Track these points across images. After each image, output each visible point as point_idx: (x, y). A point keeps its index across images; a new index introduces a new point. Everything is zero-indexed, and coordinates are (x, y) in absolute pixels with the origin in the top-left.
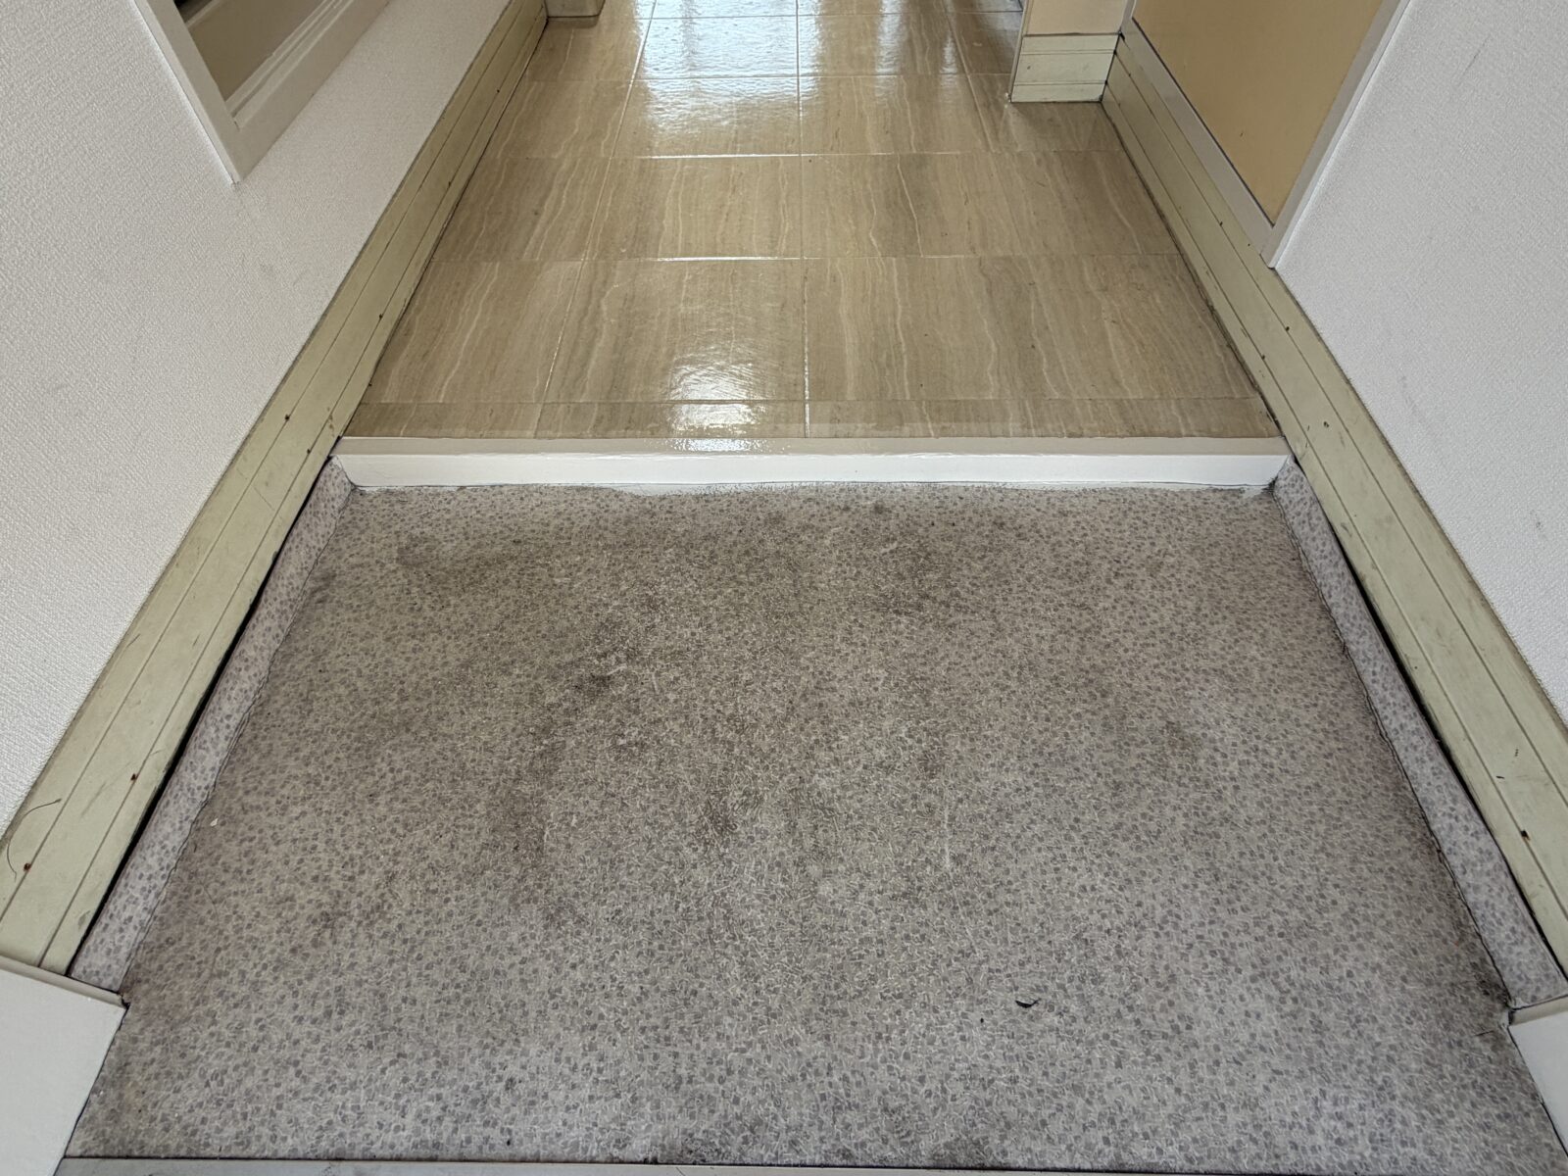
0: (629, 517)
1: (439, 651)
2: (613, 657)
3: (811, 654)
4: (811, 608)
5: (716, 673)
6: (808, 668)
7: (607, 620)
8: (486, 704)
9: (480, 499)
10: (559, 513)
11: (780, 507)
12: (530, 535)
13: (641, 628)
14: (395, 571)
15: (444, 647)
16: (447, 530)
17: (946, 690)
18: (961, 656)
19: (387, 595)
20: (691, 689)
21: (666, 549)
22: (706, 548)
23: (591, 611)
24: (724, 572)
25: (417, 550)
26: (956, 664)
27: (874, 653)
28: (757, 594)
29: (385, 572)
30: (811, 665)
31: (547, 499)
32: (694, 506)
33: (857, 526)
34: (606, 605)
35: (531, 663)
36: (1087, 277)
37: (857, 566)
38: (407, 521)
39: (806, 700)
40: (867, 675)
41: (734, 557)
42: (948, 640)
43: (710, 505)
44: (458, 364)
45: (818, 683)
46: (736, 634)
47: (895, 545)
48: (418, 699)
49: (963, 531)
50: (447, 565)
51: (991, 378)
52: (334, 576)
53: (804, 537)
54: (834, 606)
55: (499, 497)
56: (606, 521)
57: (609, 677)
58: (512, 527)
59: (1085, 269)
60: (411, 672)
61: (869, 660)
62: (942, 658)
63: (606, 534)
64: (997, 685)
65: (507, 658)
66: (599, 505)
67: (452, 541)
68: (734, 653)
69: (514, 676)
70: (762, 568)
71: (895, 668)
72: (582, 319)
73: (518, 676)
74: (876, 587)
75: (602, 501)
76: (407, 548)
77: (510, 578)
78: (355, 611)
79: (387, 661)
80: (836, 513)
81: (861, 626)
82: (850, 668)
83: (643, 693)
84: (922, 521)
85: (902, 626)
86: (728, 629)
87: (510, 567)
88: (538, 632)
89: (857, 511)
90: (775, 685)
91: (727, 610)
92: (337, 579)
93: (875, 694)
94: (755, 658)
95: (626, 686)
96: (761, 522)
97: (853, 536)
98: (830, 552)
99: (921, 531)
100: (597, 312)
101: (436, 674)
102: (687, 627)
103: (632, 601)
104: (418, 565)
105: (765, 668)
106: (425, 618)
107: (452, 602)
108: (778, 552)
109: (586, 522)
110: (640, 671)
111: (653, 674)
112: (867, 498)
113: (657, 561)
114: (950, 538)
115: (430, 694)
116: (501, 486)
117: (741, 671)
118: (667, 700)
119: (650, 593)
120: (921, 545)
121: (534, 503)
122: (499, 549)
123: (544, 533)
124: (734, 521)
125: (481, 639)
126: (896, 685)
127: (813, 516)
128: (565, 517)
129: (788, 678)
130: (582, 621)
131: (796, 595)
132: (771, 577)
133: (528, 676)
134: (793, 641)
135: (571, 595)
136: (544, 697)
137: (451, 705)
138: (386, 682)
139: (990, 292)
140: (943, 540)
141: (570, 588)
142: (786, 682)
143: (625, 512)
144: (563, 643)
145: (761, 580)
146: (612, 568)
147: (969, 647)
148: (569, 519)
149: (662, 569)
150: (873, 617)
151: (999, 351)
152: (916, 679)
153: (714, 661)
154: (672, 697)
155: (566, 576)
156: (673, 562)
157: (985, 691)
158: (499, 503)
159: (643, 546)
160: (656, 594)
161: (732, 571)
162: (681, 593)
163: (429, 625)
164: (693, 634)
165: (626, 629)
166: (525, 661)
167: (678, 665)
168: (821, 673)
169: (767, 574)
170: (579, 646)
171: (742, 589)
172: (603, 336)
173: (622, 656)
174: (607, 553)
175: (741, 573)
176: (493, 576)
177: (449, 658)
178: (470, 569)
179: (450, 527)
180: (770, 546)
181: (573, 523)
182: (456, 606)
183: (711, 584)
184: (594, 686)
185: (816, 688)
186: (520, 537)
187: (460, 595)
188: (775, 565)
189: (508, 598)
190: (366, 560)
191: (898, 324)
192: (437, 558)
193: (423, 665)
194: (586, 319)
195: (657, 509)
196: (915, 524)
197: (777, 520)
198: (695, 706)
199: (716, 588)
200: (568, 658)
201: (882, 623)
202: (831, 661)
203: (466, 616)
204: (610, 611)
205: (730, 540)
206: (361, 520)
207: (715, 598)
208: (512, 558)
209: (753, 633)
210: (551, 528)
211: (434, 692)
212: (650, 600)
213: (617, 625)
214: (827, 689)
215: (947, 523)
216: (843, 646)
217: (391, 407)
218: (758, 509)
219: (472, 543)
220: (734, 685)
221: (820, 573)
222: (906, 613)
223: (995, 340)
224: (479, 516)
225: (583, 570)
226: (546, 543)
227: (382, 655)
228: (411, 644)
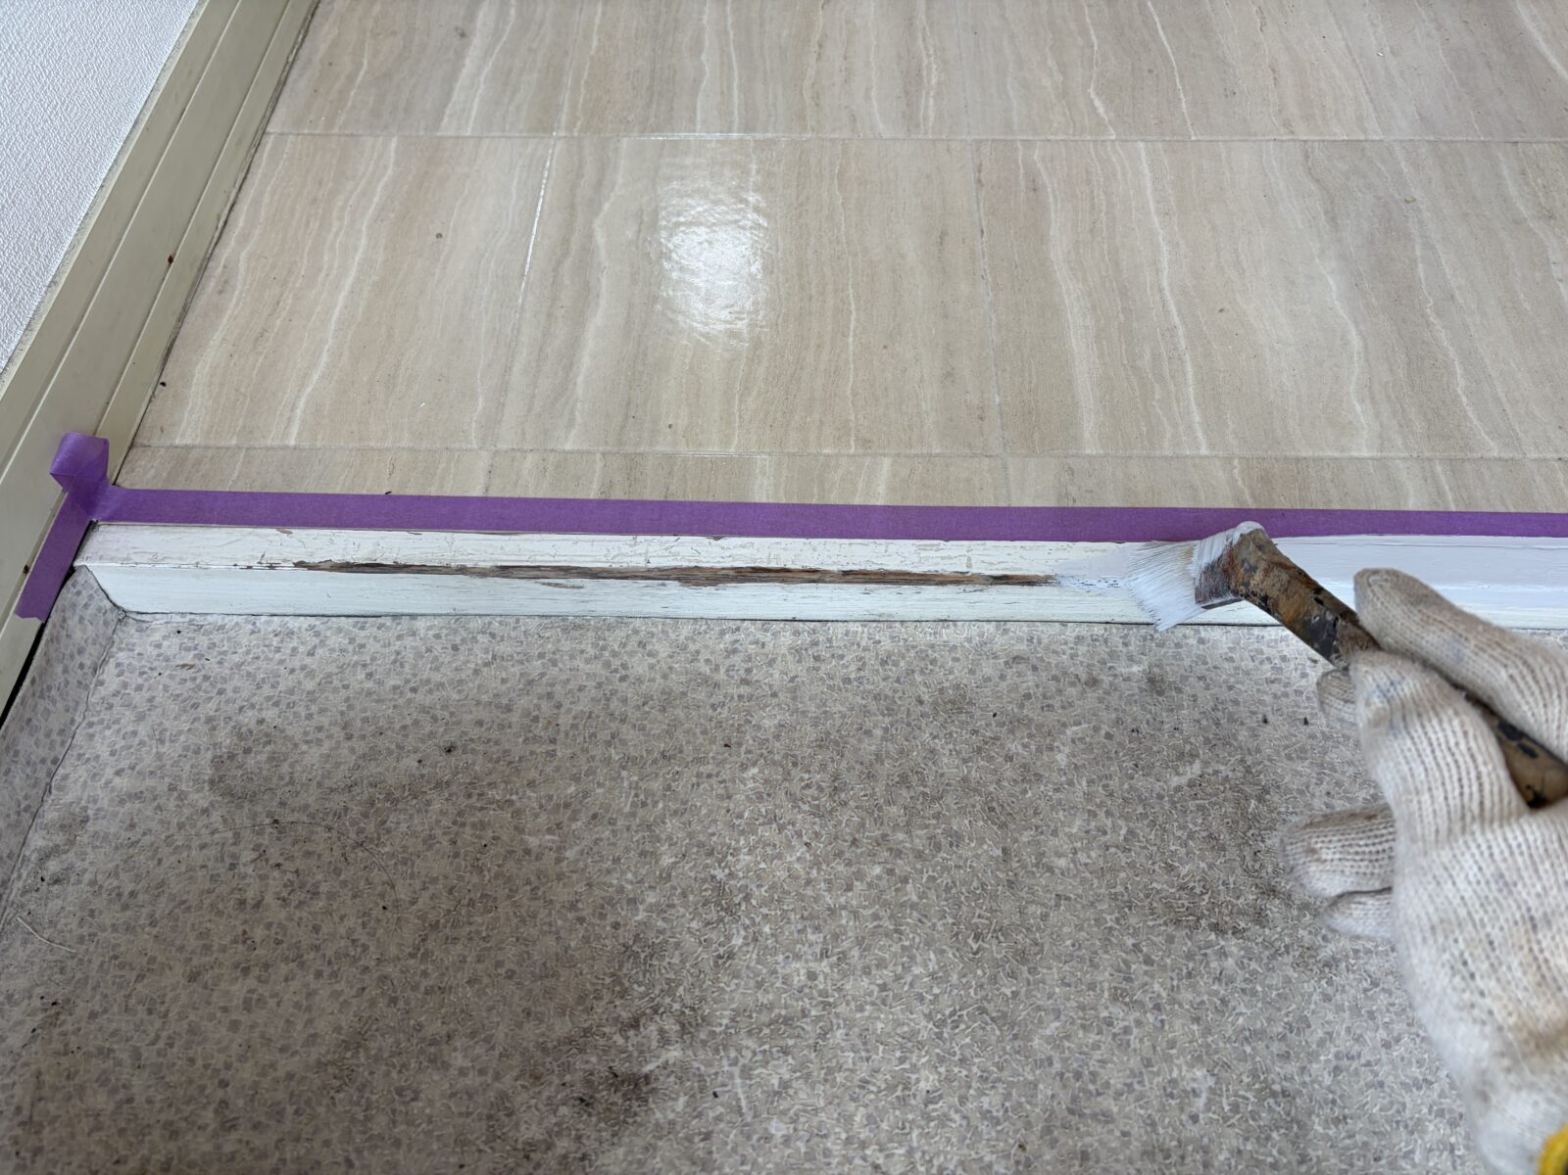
0: (667, 693)
1: (297, 1005)
2: (653, 1027)
3: (1053, 1027)
4: (1045, 917)
5: (863, 1072)
6: (1050, 1061)
7: (637, 938)
8: (397, 1143)
9: (373, 647)
10: (530, 683)
11: (960, 673)
12: (475, 732)
13: (706, 957)
14: (205, 811)
15: (309, 995)
16: (309, 717)
17: (1337, 1121)
18: (1358, 1039)
19: (190, 869)
20: (816, 1110)
21: (744, 767)
22: (823, 767)
23: (602, 916)
24: (862, 825)
25: (251, 762)
26: (1351, 1058)
27: (1179, 1028)
28: (932, 879)
29: (186, 811)
30: (1056, 1056)
31: (504, 648)
32: (794, 668)
33: (1118, 722)
34: (633, 902)
35: (487, 1040)
36: (1512, 190)
37: (1127, 818)
38: (230, 694)
39: (1053, 1143)
40: (1173, 1082)
41: (880, 789)
42: (1327, 998)
43: (824, 667)
44: (325, 358)
45: (1074, 1099)
46: (898, 978)
47: (1196, 768)
48: (256, 1126)
49: (1326, 737)
50: (311, 797)
51: (1358, 408)
52: (85, 820)
53: (1014, 747)
54: (1090, 914)
55: (409, 641)
56: (624, 701)
57: (647, 1077)
58: (439, 713)
59: (1505, 172)
60: (242, 1059)
61: (1172, 1044)
62: (1321, 1043)
63: (628, 733)
64: (1441, 1113)
65: (435, 1028)
66: (607, 665)
67: (319, 742)
68: (899, 1024)
69: (453, 1072)
70: (937, 816)
71: (1226, 1066)
72: (559, 263)
73: (463, 1072)
74: (1170, 868)
75: (615, 654)
76: (232, 757)
77: (438, 832)
78: (125, 907)
79: (193, 1030)
80: (1072, 691)
81: (1148, 961)
82: (1134, 1062)
83: (718, 1119)
84: (1243, 712)
85: (1231, 961)
86: (881, 964)
87: (436, 806)
88: (499, 964)
89: (1114, 687)
90: (985, 1100)
91: (876, 917)
92: (90, 827)
93: (1193, 1131)
94: (939, 1036)
95: (682, 1100)
96: (927, 709)
97: (1112, 746)
98: (1071, 783)
99: (1243, 735)
100: (588, 250)
101: (291, 1064)
102: (798, 957)
103: (684, 895)
104: (253, 798)
105: (963, 1061)
106: (269, 926)
107: (324, 888)
108: (965, 780)
109: (584, 705)
110: (709, 1064)
111: (736, 1070)
112: (1131, 659)
113: (729, 797)
114: (1302, 753)
115: (281, 1113)
116: (413, 616)
117: (915, 1068)
118: (768, 1138)
119: (720, 874)
120: (1248, 770)
121: (481, 657)
122: (410, 762)
123: (501, 727)
124: (873, 706)
125: (383, 978)
126: (1235, 1108)
127: (1028, 696)
128: (541, 690)
129: (1011, 1085)
130: (586, 940)
131: (1011, 884)
132: (956, 839)
133: (482, 1072)
134: (1015, 994)
135: (560, 877)
136: (517, 1126)
137: (327, 1143)
138: (190, 1082)
139: (1333, 220)
140: (1289, 757)
141: (559, 861)
142: (1007, 1096)
143: (659, 680)
144: (549, 993)
145: (938, 847)
146: (641, 812)
147: (1371, 1015)
148: (550, 696)
149: (740, 816)
150: (1170, 939)
151: (1366, 347)
152: (1274, 1094)
153: (858, 1042)
154: (778, 1128)
155: (549, 831)
156: (760, 798)
157: (1416, 1128)
158: (409, 656)
159: (699, 761)
160: (731, 875)
161: (879, 821)
162: (782, 874)
163: (278, 942)
164: (812, 976)
165: (676, 960)
166: (473, 1034)
167: (785, 1051)
168: (1078, 1076)
169: (948, 833)
170: (581, 999)
171: (902, 866)
172: (603, 302)
173: (671, 1026)
174: (629, 777)
175: (896, 828)
176: (403, 827)
177: (322, 1026)
178: (356, 810)
179: (314, 708)
180: (950, 766)
181: (559, 706)
182: (331, 896)
183: (839, 854)
184: (617, 1098)
185: (1071, 1112)
186: (452, 737)
187: (337, 872)
188: (962, 811)
189: (435, 880)
190: (150, 782)
191: (1165, 284)
192: (292, 782)
193: (267, 1041)
194: (568, 263)
195: (721, 676)
196: (1231, 719)
197: (955, 704)
198: (827, 1153)
199: (849, 864)
200: (562, 1028)
201: (1190, 956)
202: (1096, 1046)
203: (350, 922)
204: (641, 916)
205: (869, 747)
206: (139, 688)
207: (849, 888)
208: (439, 785)
209: (932, 975)
210: (515, 718)
211: (290, 1109)
212: (720, 889)
213: (656, 951)
214: (1094, 1116)
215: (1292, 719)
216: (1117, 1010)
217: (194, 455)
218: (918, 678)
219: (361, 747)
220: (903, 1101)
221: (1055, 833)
222: (1236, 931)
223: (1356, 323)
224: (369, 685)
225: (584, 817)
226: (506, 752)
227: (182, 1016)
228: (239, 989)
